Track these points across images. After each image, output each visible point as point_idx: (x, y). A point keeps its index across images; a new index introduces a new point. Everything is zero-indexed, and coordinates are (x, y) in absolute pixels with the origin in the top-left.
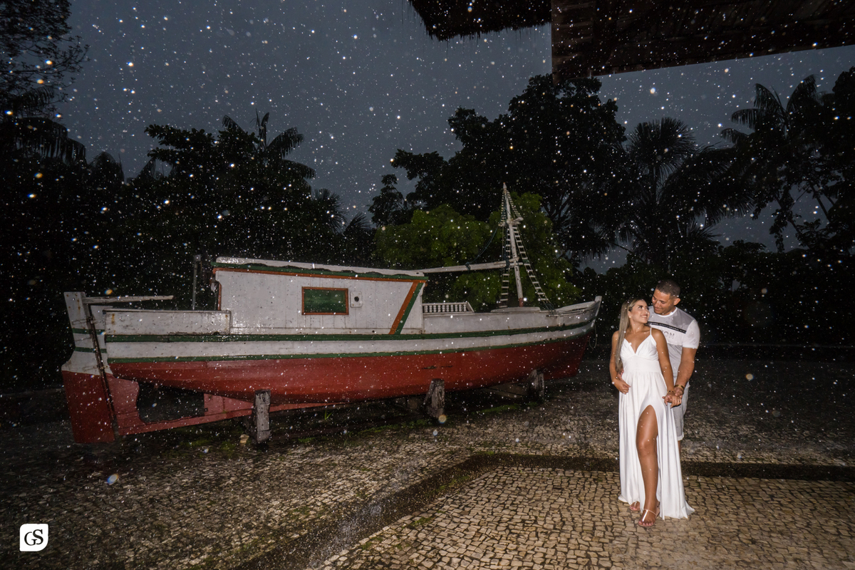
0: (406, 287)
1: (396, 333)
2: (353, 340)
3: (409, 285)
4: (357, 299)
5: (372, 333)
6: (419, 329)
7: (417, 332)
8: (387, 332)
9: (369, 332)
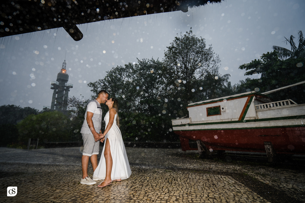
0: (245, 100)
1: (241, 120)
2: (223, 124)
3: (246, 98)
4: (223, 108)
5: (231, 121)
6: (254, 117)
7: (253, 119)
8: (237, 120)
9: (230, 120)
